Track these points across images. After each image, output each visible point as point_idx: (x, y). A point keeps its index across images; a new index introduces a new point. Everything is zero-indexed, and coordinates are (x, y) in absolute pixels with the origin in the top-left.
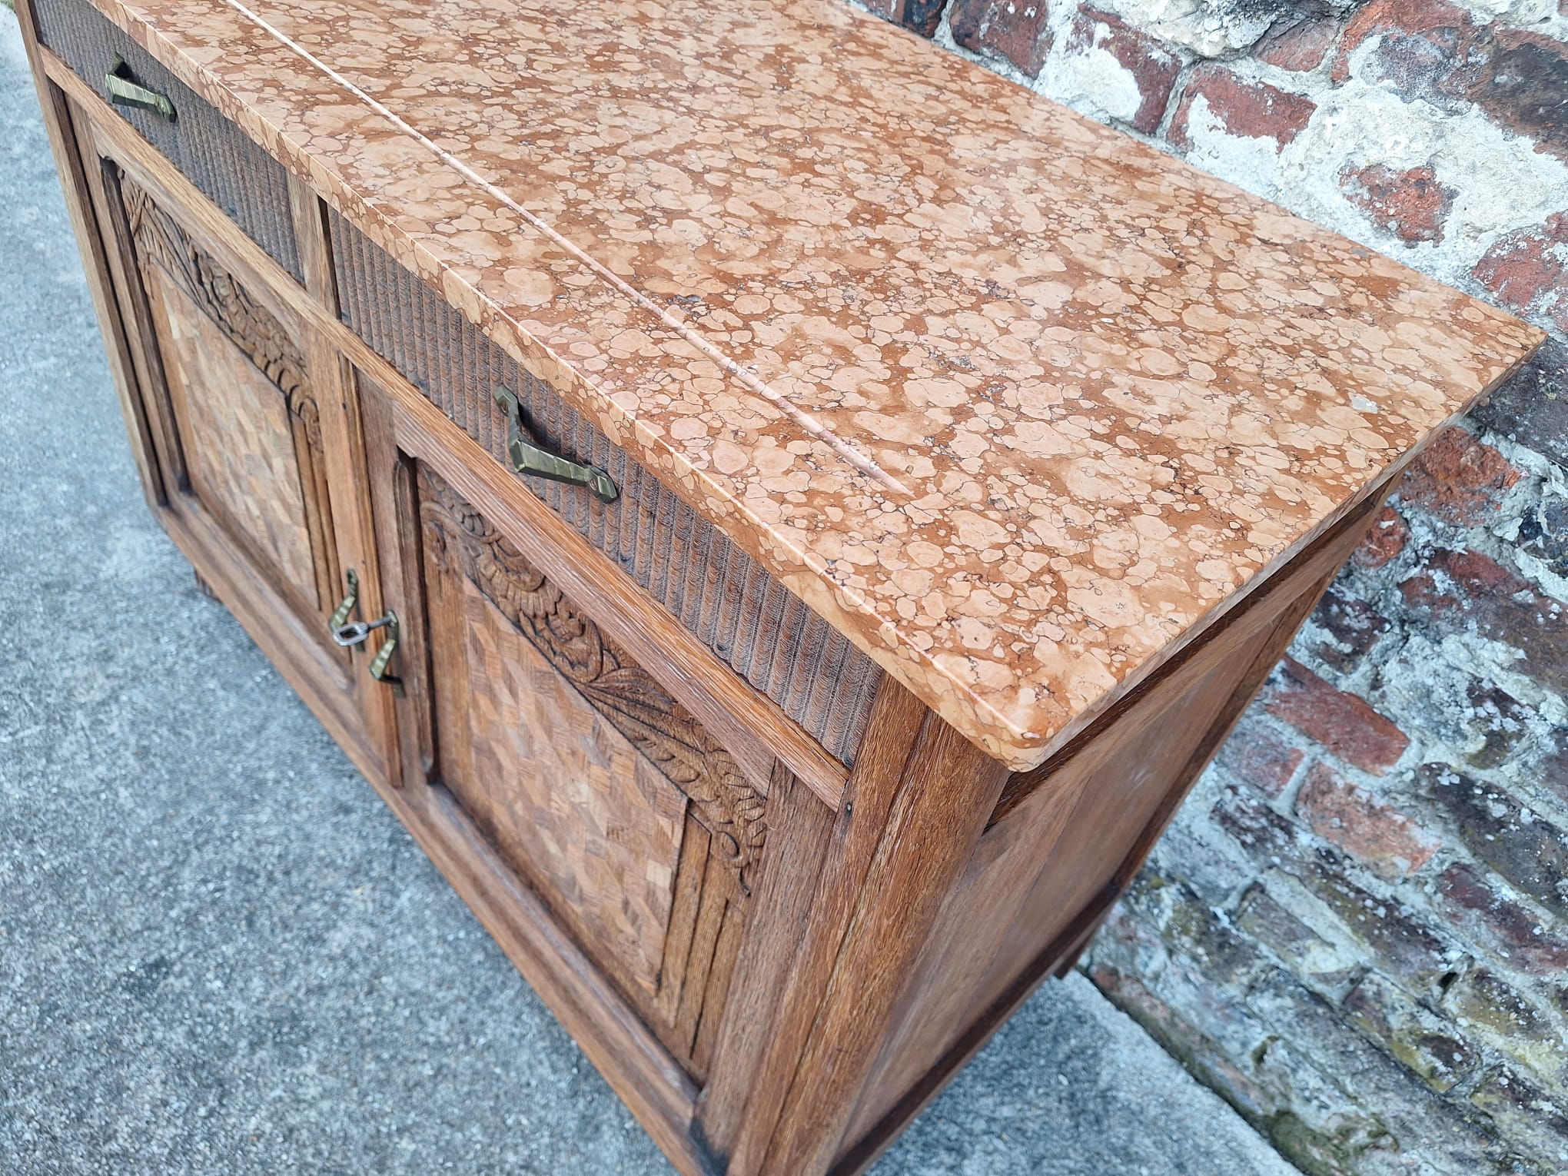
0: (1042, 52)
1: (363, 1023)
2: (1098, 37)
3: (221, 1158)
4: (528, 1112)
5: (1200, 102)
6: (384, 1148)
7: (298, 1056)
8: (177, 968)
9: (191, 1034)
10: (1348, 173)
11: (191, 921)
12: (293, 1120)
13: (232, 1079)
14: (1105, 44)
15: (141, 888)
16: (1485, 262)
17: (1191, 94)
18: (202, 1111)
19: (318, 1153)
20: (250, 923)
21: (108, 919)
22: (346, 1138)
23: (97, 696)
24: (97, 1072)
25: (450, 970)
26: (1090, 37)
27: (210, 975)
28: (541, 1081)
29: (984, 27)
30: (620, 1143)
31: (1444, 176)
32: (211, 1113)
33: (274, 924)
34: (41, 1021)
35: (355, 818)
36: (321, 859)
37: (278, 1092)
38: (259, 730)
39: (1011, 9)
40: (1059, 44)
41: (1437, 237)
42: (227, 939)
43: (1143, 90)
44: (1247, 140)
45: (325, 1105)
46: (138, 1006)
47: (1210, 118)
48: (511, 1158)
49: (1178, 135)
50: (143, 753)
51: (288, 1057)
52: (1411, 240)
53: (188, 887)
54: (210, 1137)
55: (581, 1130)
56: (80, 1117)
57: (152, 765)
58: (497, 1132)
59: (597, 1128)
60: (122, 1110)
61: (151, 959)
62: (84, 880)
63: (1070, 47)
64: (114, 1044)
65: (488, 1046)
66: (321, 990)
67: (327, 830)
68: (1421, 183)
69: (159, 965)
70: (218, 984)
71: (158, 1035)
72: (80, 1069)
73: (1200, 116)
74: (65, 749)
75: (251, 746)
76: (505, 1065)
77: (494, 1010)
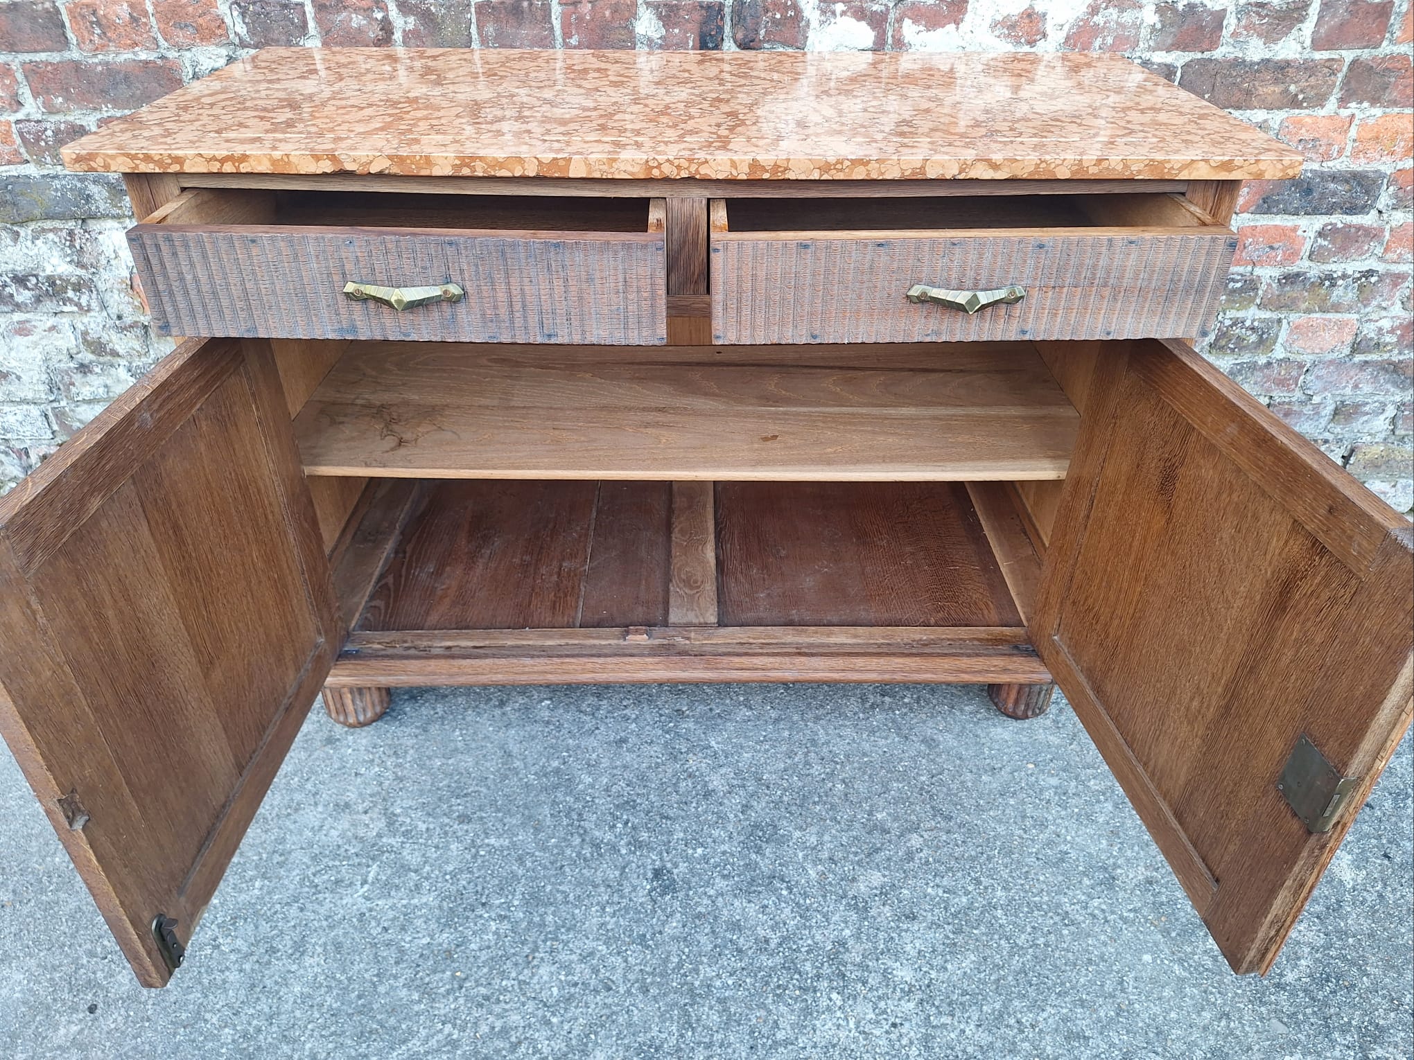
0: (805, 32)
1: (785, 799)
2: (838, 13)
3: (824, 896)
4: (901, 760)
5: (907, 23)
6: (875, 825)
7: (783, 836)
8: (669, 865)
9: (724, 877)
10: (994, 25)
11: (637, 844)
12: (825, 855)
13: (775, 871)
14: (843, 13)
15: (585, 860)
16: (1068, 38)
17: (900, 21)
18: (785, 892)
19: (856, 854)
20: (667, 818)
21: (596, 886)
22: (855, 838)
23: (382, 824)
24: (713, 932)
25: (784, 748)
26: (834, 13)
27: (690, 851)
28: (887, 746)
29: (762, 32)
30: (948, 736)
31: (1039, 8)
32: (790, 889)
33: (679, 808)
34: (648, 947)
35: (633, 739)
36: (650, 767)
37: (801, 855)
38: (509, 755)
39: (778, 16)
40: (814, 24)
41: (1045, 36)
42: (670, 833)
43: (873, 29)
44: (940, 30)
45: (826, 838)
46: (681, 895)
47: (915, 28)
48: (923, 778)
49: (899, 44)
50: (464, 819)
51: (782, 841)
52: (1031, 43)
53: (609, 836)
54: (806, 895)
55: (929, 747)
56: (740, 951)
57: (481, 818)
58: (903, 777)
59: (933, 740)
60: (753, 929)
61: (650, 875)
62: (549, 888)
63: (822, 23)
64: (699, 916)
65: (847, 756)
66: (746, 807)
67: (629, 757)
68: (1029, 16)
69: (657, 874)
70: (700, 851)
71: (712, 892)
72: (703, 940)
73: (909, 30)
74: (414, 859)
75: (517, 764)
76: (865, 755)
77: (827, 743)
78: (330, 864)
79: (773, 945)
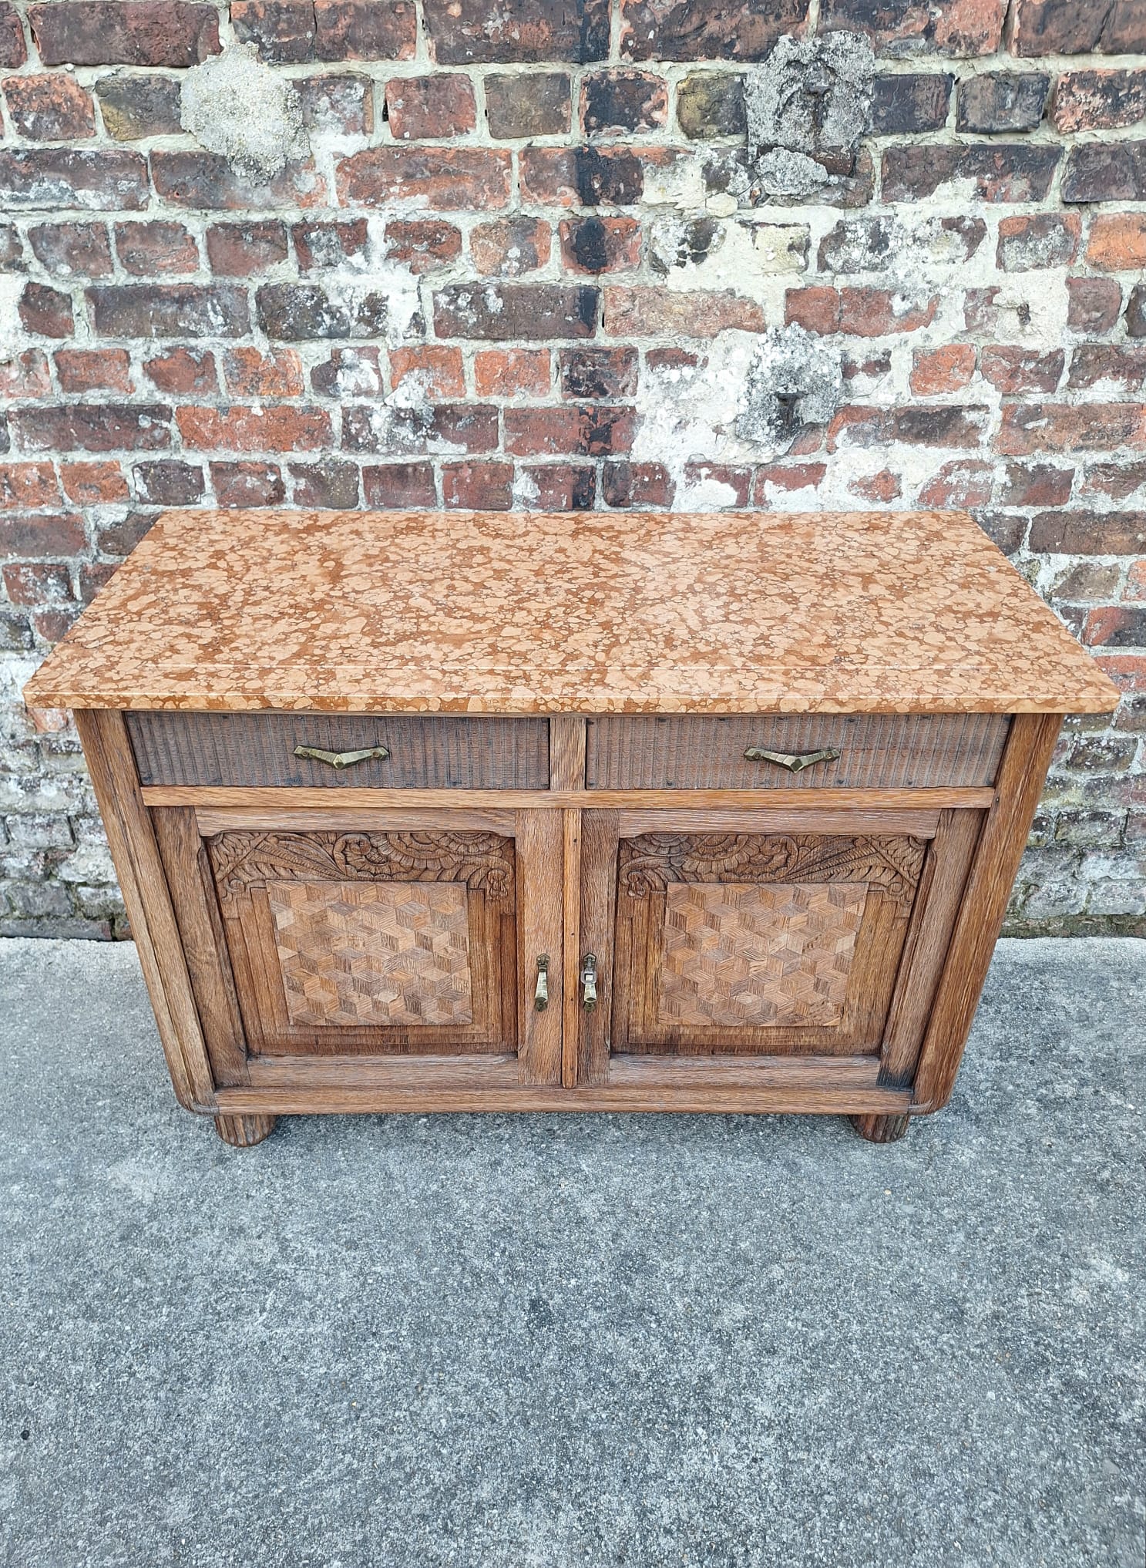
0: (672, 492)
1: (653, 1227)
2: (703, 475)
3: (690, 1330)
4: (764, 1186)
5: (768, 483)
6: (739, 1255)
7: (652, 1266)
8: (545, 1296)
9: (597, 1309)
10: (852, 485)
11: (514, 1274)
12: (691, 1287)
13: (644, 1302)
14: (708, 476)
15: (466, 1289)
16: (922, 495)
17: (762, 481)
18: (653, 1325)
19: (720, 1285)
20: (543, 1246)
21: (477, 1317)
22: (720, 1269)
23: (275, 1249)
24: (587, 1365)
25: (652, 1172)
26: (699, 476)
27: (564, 1282)
28: (751, 1170)
29: (631, 493)
30: (810, 1160)
31: (894, 470)
32: (658, 1321)
33: (553, 1236)
34: (527, 1379)
35: (507, 1162)
36: (524, 1192)
37: (668, 1286)
38: (389, 1176)
39: (646, 479)
40: (680, 485)
41: (900, 494)
42: (546, 1262)
43: (736, 489)
44: (799, 490)
45: (693, 1268)
46: (557, 1327)
47: (776, 488)
48: (785, 1206)
49: (761, 501)
50: (351, 1245)
51: (651, 1271)
52: (888, 500)
53: (487, 1266)
54: (673, 1329)
55: (791, 1171)
56: (612, 1384)
57: (367, 1245)
58: (766, 1204)
59: (795, 1163)
60: (625, 1361)
61: (527, 1306)
62: (434, 1318)
63: (688, 485)
64: (574, 1349)
65: (712, 1181)
66: (617, 1236)
67: (504, 1181)
68: (885, 477)
69: (534, 1304)
70: (573, 1281)
71: (585, 1325)
72: (578, 1373)
73: (770, 489)
74: (307, 1287)
75: (399, 1187)
76: (729, 1179)
77: (693, 1166)
78: (230, 1290)
79: (643, 1380)
